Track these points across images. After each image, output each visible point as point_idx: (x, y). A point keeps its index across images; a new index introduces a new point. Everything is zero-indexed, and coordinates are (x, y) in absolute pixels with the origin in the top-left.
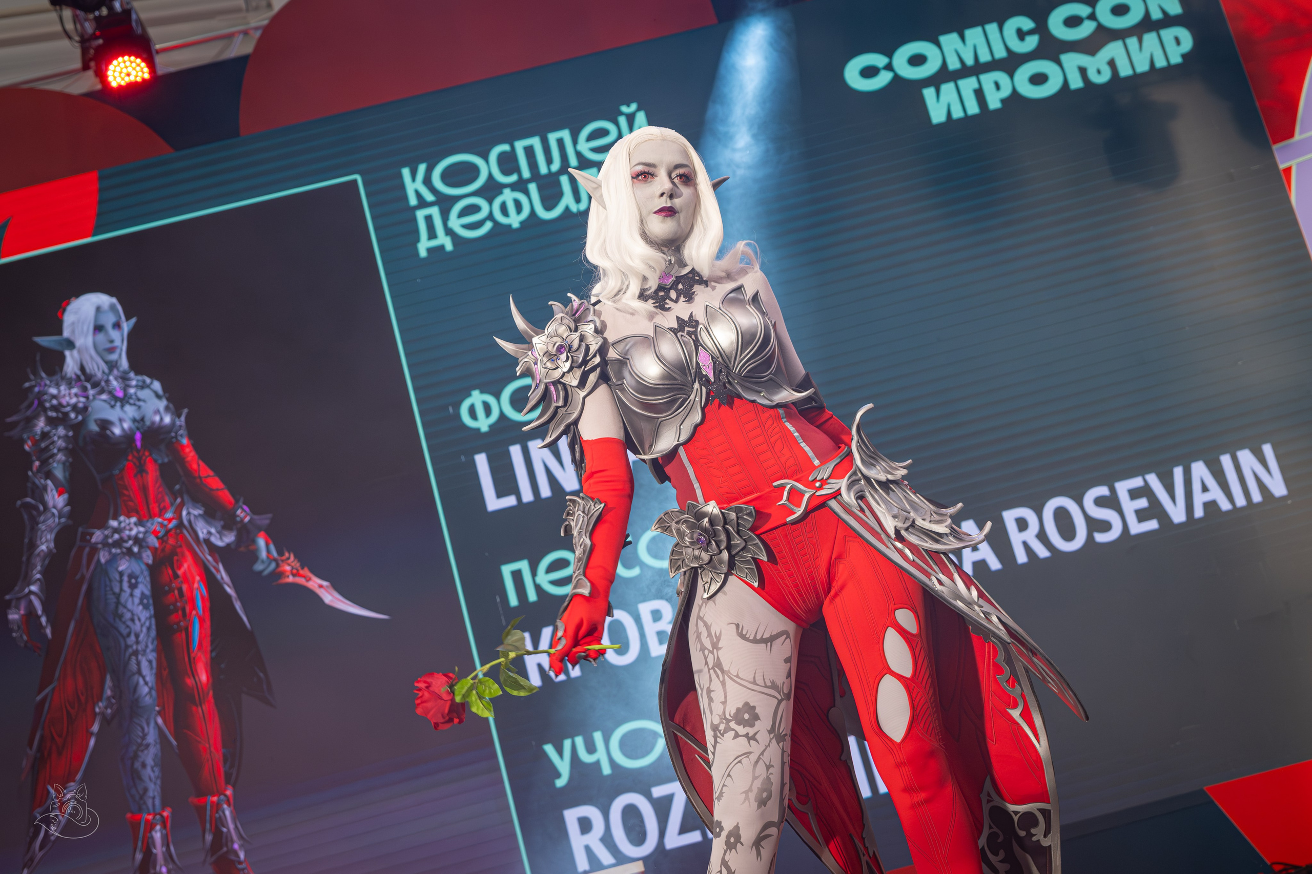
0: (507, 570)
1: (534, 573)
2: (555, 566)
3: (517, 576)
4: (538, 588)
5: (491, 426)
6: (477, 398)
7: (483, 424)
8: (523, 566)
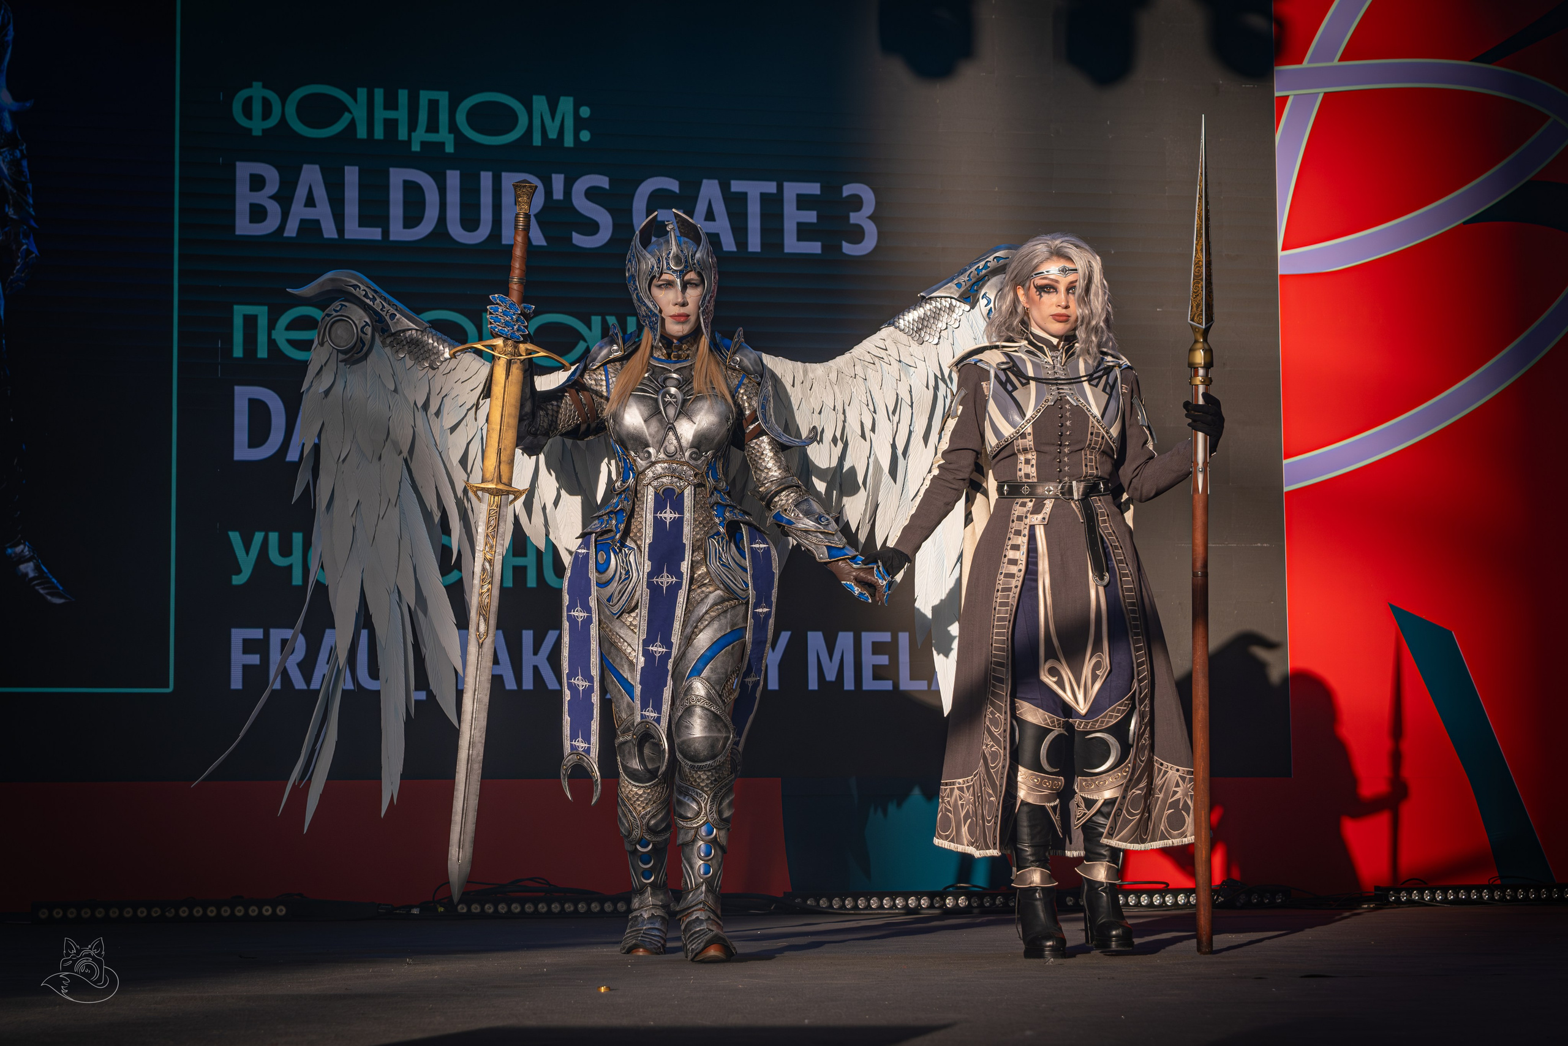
0: (240, 312)
1: (272, 325)
2: (297, 324)
3: (250, 322)
4: (272, 343)
5: (264, 131)
6: (257, 91)
7: (257, 126)
8: (261, 312)
